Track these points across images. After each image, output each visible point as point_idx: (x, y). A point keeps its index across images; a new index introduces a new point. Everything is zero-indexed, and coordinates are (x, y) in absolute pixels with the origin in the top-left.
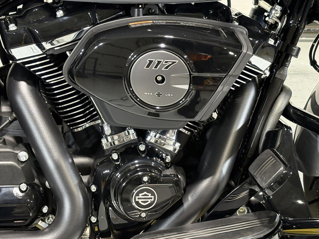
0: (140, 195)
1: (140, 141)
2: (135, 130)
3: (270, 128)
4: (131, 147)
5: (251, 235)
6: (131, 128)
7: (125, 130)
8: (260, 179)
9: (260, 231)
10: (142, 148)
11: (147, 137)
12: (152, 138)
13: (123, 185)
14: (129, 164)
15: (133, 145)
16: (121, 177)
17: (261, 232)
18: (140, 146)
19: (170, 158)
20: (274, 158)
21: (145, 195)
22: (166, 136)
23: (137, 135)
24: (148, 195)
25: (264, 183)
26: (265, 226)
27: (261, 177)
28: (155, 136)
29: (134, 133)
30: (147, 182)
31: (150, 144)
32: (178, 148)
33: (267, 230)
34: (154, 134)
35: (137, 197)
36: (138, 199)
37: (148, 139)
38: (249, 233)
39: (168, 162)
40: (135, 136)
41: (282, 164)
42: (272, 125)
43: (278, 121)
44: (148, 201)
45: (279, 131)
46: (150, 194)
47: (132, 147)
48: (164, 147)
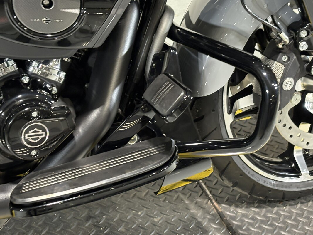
0: (30, 132)
1: (21, 73)
2: (15, 61)
3: (156, 50)
4: (11, 81)
5: (152, 163)
6: (10, 58)
7: (4, 62)
8: (159, 106)
9: (160, 159)
10: (25, 80)
11: (28, 69)
12: (35, 69)
13: (10, 123)
14: (14, 99)
15: (14, 78)
16: (6, 115)
17: (162, 160)
18: (22, 78)
19: (56, 90)
20: (172, 83)
21: (35, 132)
22: (49, 65)
23: (18, 66)
24: (38, 132)
25: (164, 110)
26: (163, 153)
27: (160, 104)
28: (38, 66)
29: (13, 65)
30: (37, 117)
31: (33, 76)
32: (63, 78)
33: (167, 158)
34: (37, 64)
35: (27, 135)
36: (28, 136)
37: (31, 70)
38: (149, 162)
39: (54, 93)
40: (15, 68)
41: (182, 90)
42: (158, 47)
43: (163, 44)
44: (38, 138)
45: (166, 54)
46: (41, 131)
47: (13, 80)
48: (48, 77)
